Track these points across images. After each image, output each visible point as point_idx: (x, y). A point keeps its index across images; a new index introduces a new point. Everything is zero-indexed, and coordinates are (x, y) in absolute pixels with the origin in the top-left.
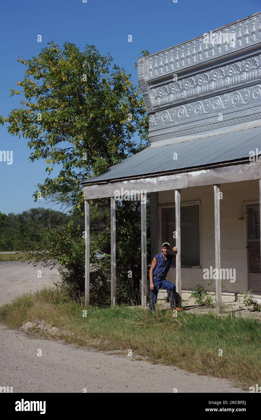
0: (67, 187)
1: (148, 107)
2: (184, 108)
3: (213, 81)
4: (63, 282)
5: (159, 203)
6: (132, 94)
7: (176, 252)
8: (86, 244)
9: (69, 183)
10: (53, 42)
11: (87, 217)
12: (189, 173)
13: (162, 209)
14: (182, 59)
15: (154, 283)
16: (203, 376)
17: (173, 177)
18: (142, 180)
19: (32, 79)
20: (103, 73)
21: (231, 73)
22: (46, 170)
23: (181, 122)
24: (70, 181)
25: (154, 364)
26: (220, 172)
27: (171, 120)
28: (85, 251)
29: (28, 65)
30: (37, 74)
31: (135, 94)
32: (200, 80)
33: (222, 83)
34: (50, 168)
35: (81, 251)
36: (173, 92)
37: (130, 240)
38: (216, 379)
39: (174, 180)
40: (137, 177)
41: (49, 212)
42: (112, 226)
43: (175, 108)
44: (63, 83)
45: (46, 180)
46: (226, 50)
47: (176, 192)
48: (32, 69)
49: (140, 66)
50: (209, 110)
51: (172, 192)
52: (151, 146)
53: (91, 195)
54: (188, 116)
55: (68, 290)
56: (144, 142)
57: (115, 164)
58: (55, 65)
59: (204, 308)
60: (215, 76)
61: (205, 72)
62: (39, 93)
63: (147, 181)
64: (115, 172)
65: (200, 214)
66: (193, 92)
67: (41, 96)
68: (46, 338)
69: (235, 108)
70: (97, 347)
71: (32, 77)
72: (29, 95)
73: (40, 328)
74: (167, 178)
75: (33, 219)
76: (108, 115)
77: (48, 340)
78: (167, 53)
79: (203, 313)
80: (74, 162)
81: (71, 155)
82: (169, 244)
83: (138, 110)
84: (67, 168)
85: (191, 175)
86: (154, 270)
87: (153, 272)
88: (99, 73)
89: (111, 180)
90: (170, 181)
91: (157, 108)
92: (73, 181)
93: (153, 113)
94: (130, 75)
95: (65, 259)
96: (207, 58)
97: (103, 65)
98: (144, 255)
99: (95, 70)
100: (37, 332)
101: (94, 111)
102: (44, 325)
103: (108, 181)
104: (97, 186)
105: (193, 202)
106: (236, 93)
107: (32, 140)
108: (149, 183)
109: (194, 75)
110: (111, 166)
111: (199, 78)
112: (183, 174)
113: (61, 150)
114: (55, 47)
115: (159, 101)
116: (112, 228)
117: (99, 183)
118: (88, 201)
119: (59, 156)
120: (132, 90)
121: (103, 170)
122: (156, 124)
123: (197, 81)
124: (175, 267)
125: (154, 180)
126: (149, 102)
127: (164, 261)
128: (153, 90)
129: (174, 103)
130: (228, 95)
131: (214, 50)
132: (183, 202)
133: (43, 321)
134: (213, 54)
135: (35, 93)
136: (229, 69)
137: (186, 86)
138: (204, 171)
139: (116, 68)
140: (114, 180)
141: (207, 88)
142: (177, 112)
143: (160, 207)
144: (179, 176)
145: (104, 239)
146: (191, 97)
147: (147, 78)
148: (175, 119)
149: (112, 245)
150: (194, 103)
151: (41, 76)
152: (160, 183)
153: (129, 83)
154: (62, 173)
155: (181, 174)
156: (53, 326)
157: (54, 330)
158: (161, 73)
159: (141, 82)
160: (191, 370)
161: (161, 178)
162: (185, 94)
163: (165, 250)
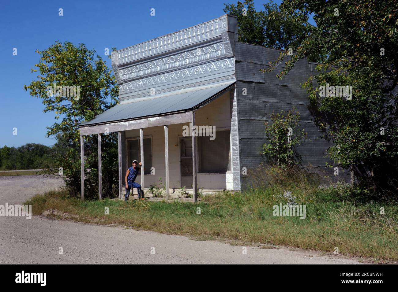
0: (68, 128)
1: (118, 80)
2: (141, 81)
3: (158, 66)
4: (66, 186)
5: (126, 137)
6: (107, 72)
7: (141, 166)
8: (82, 163)
9: (69, 126)
10: (58, 41)
11: (82, 146)
12: (149, 119)
13: (128, 141)
14: (139, 53)
15: (128, 184)
16: (170, 235)
17: (138, 121)
18: (119, 123)
19: (44, 63)
20: (90, 60)
21: (169, 62)
22: (55, 118)
23: (139, 89)
24: (70, 125)
25: (138, 231)
26: (168, 118)
27: (133, 88)
28: (81, 167)
29: (42, 54)
30: (48, 60)
31: (109, 73)
32: (151, 65)
33: (164, 67)
34: (57, 117)
35: (79, 167)
36: (134, 72)
37: (107, 160)
38: (178, 236)
39: (139, 123)
40: (115, 122)
41: (39, 146)
42: (99, 151)
43: (135, 81)
44: (64, 65)
45: (55, 124)
46: (166, 49)
47: (141, 130)
48: (45, 57)
49: (113, 57)
50: (156, 83)
51: (138, 130)
52: (121, 104)
53: (85, 133)
54: (143, 86)
55: (69, 191)
56: (114, 102)
57: (99, 114)
58: (60, 54)
59: (157, 198)
60: (159, 63)
61: (153, 60)
62: (49, 71)
63: (122, 124)
64: (99, 118)
65: (152, 143)
66: (146, 72)
67: (50, 73)
68: (61, 220)
69: (172, 82)
70: (98, 223)
71: (44, 61)
72: (43, 72)
73: (55, 214)
74: (135, 122)
75: (28, 150)
76: (94, 85)
77: (63, 220)
78: (129, 49)
79: (159, 200)
80: (73, 113)
81: (70, 109)
82: (137, 161)
83: (111, 82)
84: (69, 116)
85: (150, 120)
86: (128, 177)
87: (127, 178)
88: (87, 60)
89: (98, 123)
90: (137, 123)
91: (123, 81)
92: (71, 124)
93: (122, 84)
94: (105, 62)
95: (68, 172)
96: (154, 53)
97: (90, 55)
98: (120, 168)
99: (85, 58)
100: (53, 216)
101: (85, 82)
102: (58, 212)
103: (96, 124)
104: (89, 127)
105: (147, 136)
106: (172, 73)
107: (45, 99)
108: (123, 125)
109: (147, 62)
110: (96, 115)
111: (150, 64)
112: (145, 119)
113: (63, 106)
114: (60, 44)
115: (125, 77)
116: (99, 153)
117: (90, 125)
118: (83, 136)
119: (63, 109)
120: (107, 70)
121: (92, 118)
122: (123, 90)
123: (148, 66)
124: (140, 175)
125: (126, 123)
126: (118, 77)
127: (134, 171)
128: (121, 70)
129: (134, 78)
130: (167, 74)
131: (159, 48)
132: (145, 136)
133: (56, 210)
134: (158, 51)
135: (47, 71)
136: (168, 60)
137: (142, 69)
138: (158, 118)
139: (98, 57)
140: (100, 124)
141: (154, 70)
142: (136, 83)
143: (127, 140)
144: (142, 121)
145: (92, 160)
146: (145, 75)
147: (117, 64)
148: (135, 88)
149: (99, 163)
150: (147, 79)
151: (51, 61)
152: (131, 124)
153: (105, 66)
154: (64, 120)
155: (144, 119)
156: (65, 212)
157: (65, 215)
158: (126, 61)
159: (114, 66)
160: (162, 233)
161: (131, 122)
162: (141, 73)
163: (135, 165)
